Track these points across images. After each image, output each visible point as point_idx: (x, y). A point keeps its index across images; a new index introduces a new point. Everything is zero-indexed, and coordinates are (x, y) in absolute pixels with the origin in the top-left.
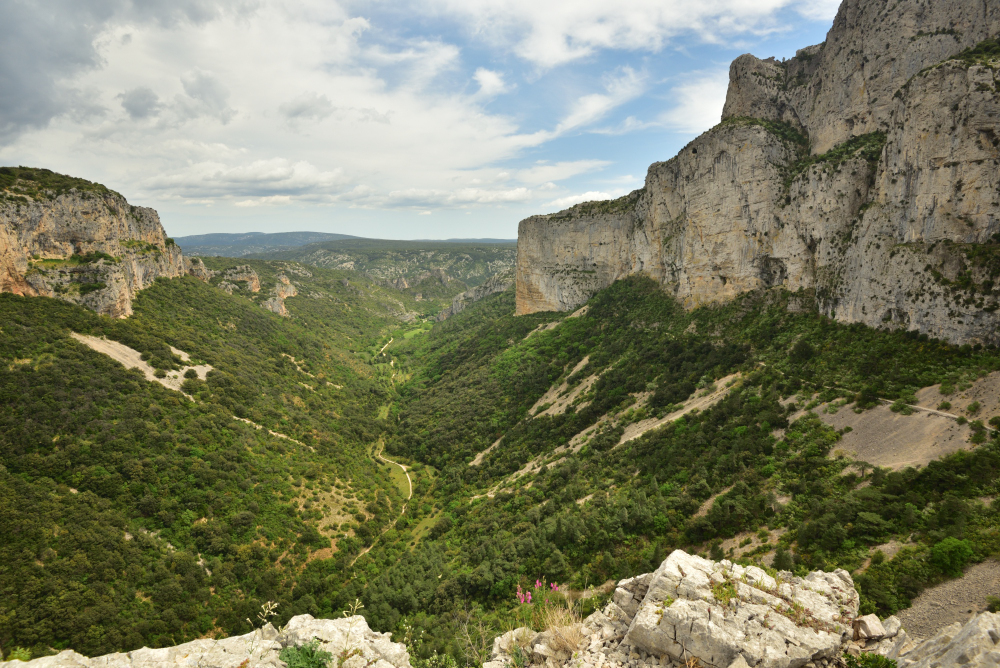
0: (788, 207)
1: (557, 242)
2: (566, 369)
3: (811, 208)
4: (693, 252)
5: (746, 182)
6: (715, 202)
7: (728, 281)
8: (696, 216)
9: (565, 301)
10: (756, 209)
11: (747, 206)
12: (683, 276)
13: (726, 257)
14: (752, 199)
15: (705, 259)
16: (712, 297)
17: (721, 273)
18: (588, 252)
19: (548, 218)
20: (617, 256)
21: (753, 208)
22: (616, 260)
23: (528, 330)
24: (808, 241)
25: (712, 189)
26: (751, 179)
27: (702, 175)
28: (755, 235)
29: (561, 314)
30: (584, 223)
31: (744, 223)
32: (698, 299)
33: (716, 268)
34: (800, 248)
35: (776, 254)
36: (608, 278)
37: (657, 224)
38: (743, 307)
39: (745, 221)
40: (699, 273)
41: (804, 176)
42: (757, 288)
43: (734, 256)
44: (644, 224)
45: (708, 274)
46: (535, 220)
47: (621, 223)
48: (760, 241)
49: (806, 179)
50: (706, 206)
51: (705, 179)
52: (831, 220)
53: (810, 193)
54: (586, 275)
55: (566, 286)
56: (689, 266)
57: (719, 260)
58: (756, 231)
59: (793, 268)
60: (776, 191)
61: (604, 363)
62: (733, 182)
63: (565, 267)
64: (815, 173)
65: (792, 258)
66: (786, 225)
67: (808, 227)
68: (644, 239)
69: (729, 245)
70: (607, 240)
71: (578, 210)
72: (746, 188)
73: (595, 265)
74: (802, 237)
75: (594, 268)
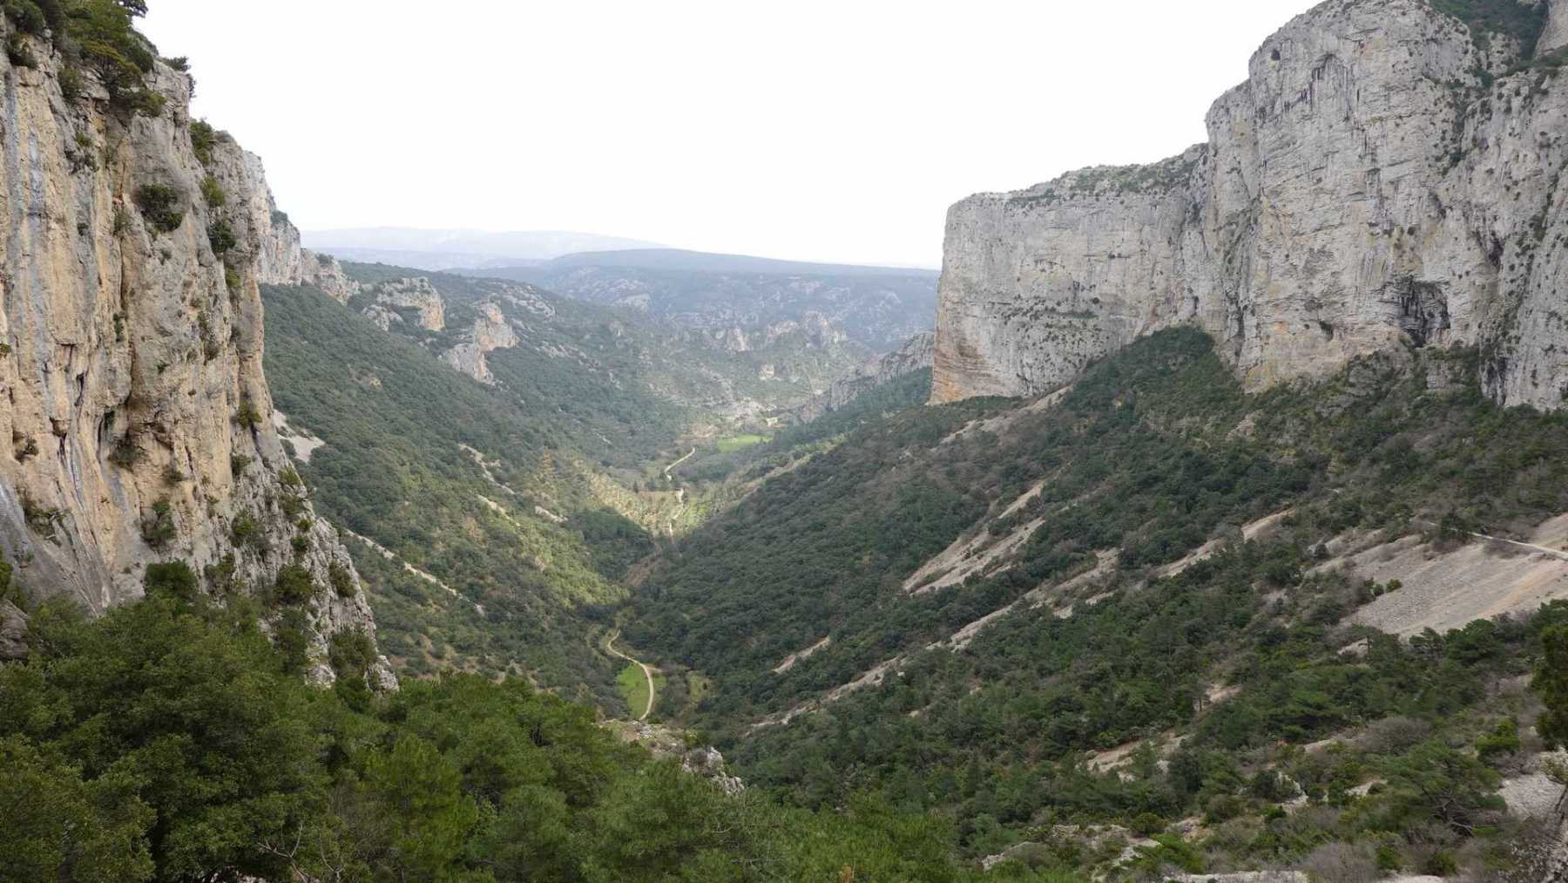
0: (1453, 173)
1: (1021, 250)
2: (993, 506)
3: (1491, 172)
4: (1269, 270)
5: (1374, 120)
6: (1314, 163)
7: (1336, 333)
8: (1276, 193)
9: (1027, 376)
10: (1392, 177)
11: (1376, 171)
12: (1250, 321)
13: (1329, 279)
14: (1384, 156)
15: (1291, 286)
16: (1303, 366)
17: (1323, 315)
18: (1083, 274)
19: (1007, 197)
20: (1146, 283)
21: (1387, 174)
22: (1144, 292)
23: (942, 433)
24: (1490, 246)
25: (1309, 134)
26: (1383, 114)
27: (1287, 106)
28: (1389, 233)
29: (1017, 401)
30: (1079, 211)
31: (1368, 207)
32: (1273, 368)
33: (1313, 305)
34: (1470, 257)
35: (1428, 276)
36: (1123, 331)
37: (1223, 213)
38: (1352, 385)
39: (1371, 203)
40: (1277, 316)
41: (1484, 104)
42: (1387, 348)
43: (1346, 280)
44: (1202, 214)
45: (1296, 317)
46: (980, 202)
47: (1156, 214)
48: (1398, 246)
49: (1486, 109)
50: (1297, 172)
51: (1293, 116)
52: (1522, 197)
53: (1491, 141)
54: (1076, 322)
55: (1030, 342)
56: (1260, 300)
57: (1317, 289)
58: (1392, 224)
59: (1457, 305)
60: (1435, 139)
61: (1065, 497)
62: (1347, 119)
63: (1031, 303)
64: (1500, 96)
65: (1455, 282)
66: (1448, 211)
67: (1488, 214)
68: (1200, 248)
69: (1336, 254)
70: (1124, 250)
71: (1068, 183)
72: (1372, 132)
73: (1096, 301)
74: (1477, 235)
75: (1094, 308)
